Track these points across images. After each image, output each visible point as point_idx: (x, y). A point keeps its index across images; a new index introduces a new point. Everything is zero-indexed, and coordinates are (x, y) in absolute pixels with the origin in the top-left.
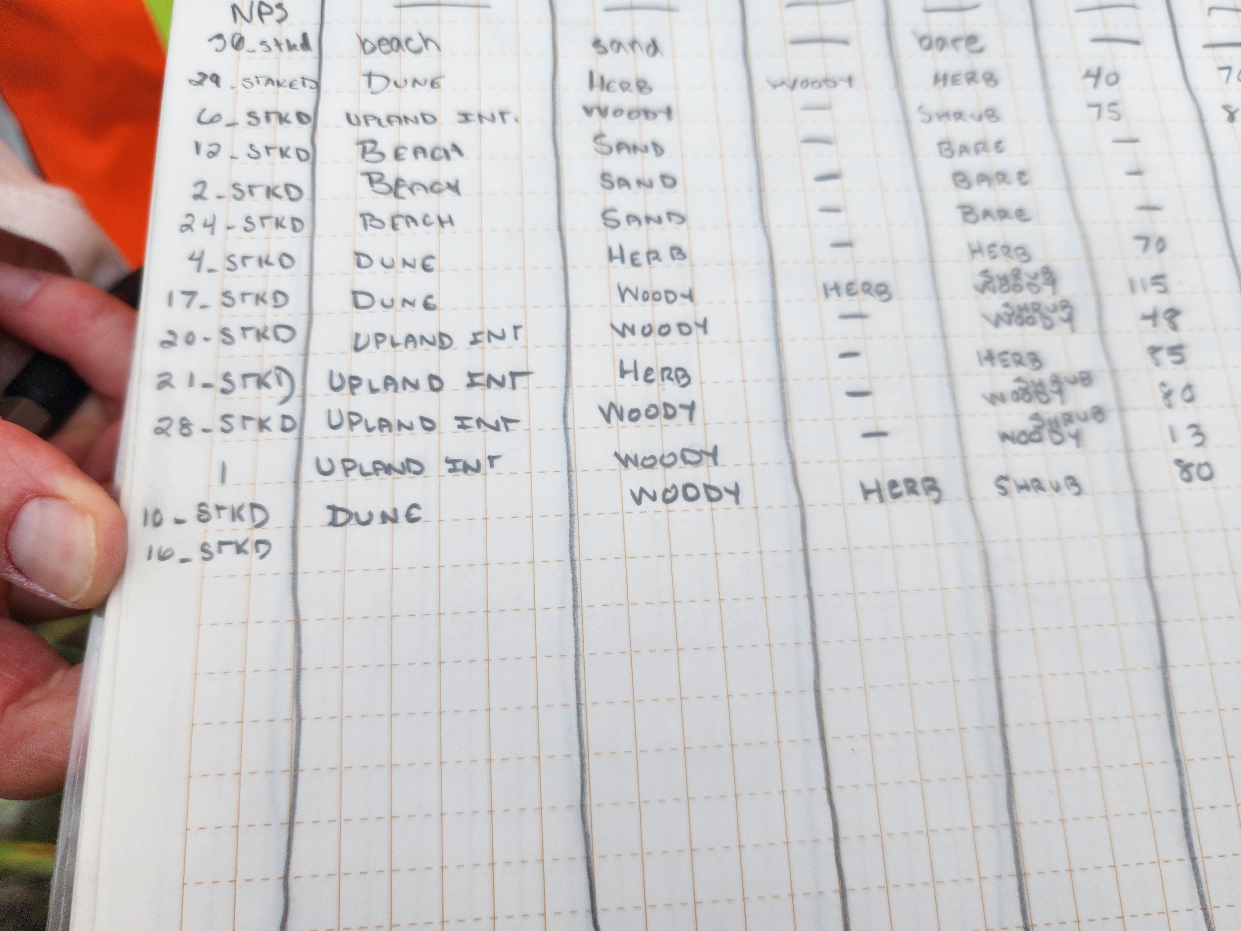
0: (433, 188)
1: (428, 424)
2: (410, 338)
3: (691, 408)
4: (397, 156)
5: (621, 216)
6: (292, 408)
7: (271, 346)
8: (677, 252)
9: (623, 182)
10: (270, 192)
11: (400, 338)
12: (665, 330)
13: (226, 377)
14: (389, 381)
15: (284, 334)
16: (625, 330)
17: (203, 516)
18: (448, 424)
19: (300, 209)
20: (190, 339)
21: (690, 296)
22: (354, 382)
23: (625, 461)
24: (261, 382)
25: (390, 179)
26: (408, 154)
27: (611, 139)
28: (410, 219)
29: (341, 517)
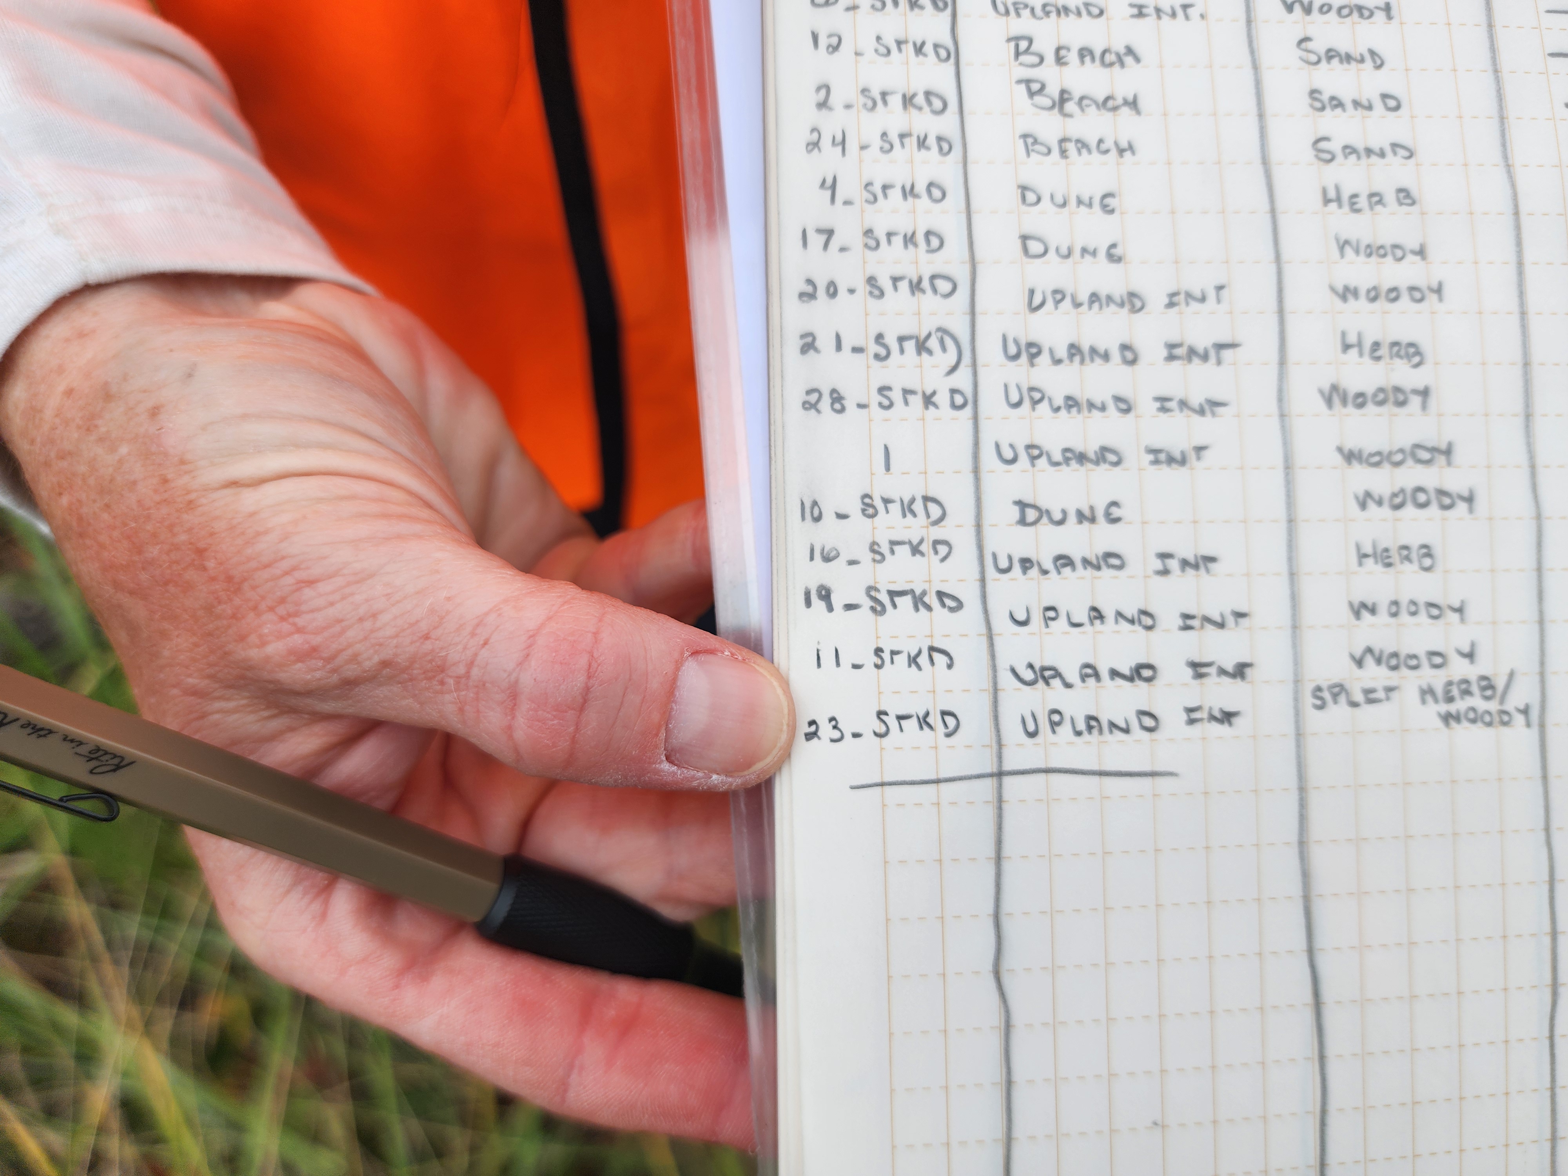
0: (1107, 104)
1: (1125, 405)
2: (1094, 298)
3: (1425, 393)
4: (1060, 60)
5: (1335, 146)
6: (962, 379)
7: (928, 300)
8: (1405, 196)
9: (1337, 103)
10: (908, 101)
11: (1084, 297)
12: (1393, 295)
13: (879, 338)
14: (1074, 350)
15: (944, 286)
16: (1347, 293)
17: (868, 508)
18: (1146, 406)
19: (947, 124)
20: (832, 290)
21: (1421, 252)
22: (1033, 350)
23: (1351, 456)
24: (922, 347)
25: (1053, 90)
26: (1073, 57)
27: (1319, 45)
28: (1082, 145)
29: (1031, 515)
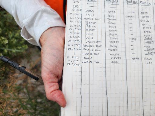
0: (93, 27)
1: (93, 50)
3: (117, 50)
4: (90, 23)
5: (111, 30)
6: (80, 48)
7: (78, 42)
8: (116, 34)
9: (111, 27)
10: (77, 26)
11: (90, 42)
12: (115, 42)
13: (74, 45)
14: (89, 46)
16: (111, 42)
17: (73, 58)
19: (80, 28)
20: (71, 41)
21: (117, 39)
22: (86, 46)
23: (111, 54)
24: (77, 45)
27: (110, 22)
28: (91, 30)
29: (85, 58)
